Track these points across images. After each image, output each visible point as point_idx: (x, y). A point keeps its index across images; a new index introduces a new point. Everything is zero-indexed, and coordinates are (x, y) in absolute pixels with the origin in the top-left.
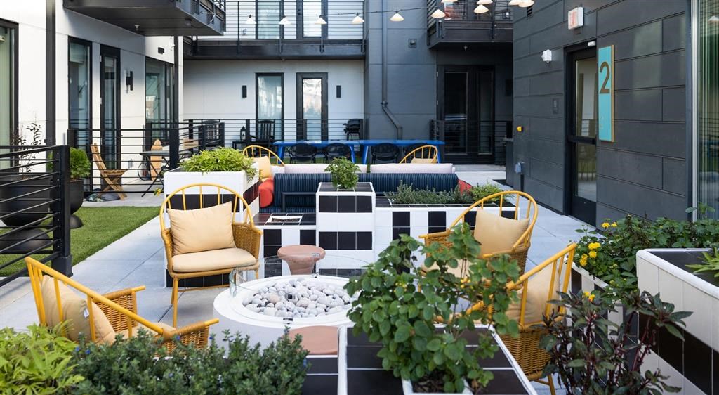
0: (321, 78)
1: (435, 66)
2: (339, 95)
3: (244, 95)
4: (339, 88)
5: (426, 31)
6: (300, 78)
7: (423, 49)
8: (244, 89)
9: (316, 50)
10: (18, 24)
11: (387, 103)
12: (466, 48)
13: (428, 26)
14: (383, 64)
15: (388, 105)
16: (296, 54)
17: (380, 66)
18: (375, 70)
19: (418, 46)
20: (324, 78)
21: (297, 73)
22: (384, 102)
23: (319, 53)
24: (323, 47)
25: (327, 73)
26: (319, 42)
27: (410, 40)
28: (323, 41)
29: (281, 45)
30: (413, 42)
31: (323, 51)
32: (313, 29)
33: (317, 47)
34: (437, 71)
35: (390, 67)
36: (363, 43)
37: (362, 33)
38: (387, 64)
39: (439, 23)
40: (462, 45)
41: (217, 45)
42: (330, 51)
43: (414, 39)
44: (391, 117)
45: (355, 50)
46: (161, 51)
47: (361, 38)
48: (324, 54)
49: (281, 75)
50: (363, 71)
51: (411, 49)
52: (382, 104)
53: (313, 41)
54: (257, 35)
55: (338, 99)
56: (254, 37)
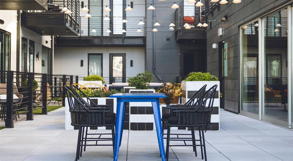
0: (122, 56)
1: (179, 50)
2: (132, 65)
3: (82, 65)
4: (132, 62)
5: (175, 32)
6: (111, 56)
7: (173, 42)
8: (82, 62)
9: (120, 42)
10: (11, 33)
11: (155, 68)
12: (194, 41)
13: (176, 30)
14: (153, 49)
15: (156, 69)
16: (110, 43)
17: (152, 50)
18: (149, 52)
19: (171, 40)
20: (124, 56)
21: (110, 54)
22: (154, 68)
23: (121, 43)
24: (124, 40)
25: (125, 54)
26: (122, 38)
27: (166, 37)
28: (123, 37)
29: (102, 39)
30: (168, 38)
31: (124, 42)
32: (118, 30)
33: (121, 40)
34: (180, 52)
35: (157, 51)
36: (144, 38)
37: (143, 33)
38: (156, 49)
39: (179, 30)
40: (192, 40)
41: (69, 39)
42: (127, 42)
43: (169, 37)
44: (157, 75)
45: (140, 42)
46: (47, 42)
47: (143, 35)
48: (124, 44)
49: (101, 55)
50: (144, 53)
51: (167, 42)
52: (153, 68)
53: (118, 37)
54: (89, 34)
55: (131, 67)
56: (87, 35)
